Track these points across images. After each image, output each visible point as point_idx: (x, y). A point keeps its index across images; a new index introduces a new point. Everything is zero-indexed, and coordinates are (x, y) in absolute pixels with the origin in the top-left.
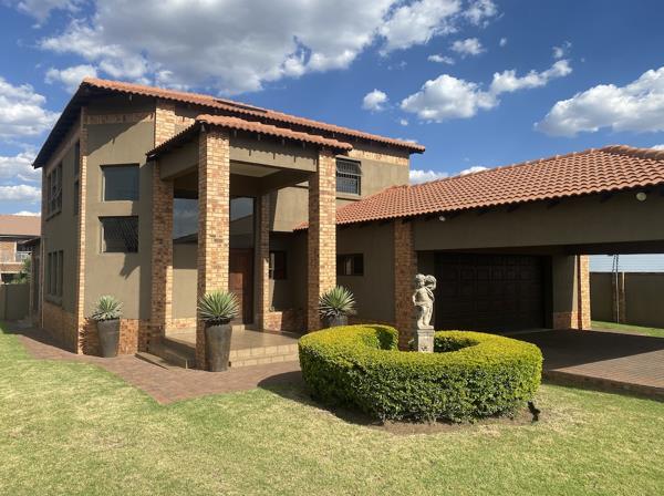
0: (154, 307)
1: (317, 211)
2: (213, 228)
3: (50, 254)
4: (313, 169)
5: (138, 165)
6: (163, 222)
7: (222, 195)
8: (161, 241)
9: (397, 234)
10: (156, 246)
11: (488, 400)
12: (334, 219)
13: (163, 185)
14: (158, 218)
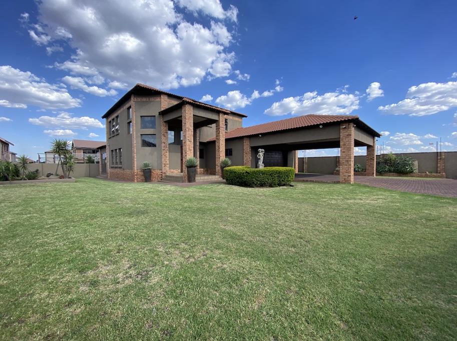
0: (163, 165)
1: (219, 133)
2: (188, 137)
3: (112, 151)
4: (218, 119)
5: (155, 116)
6: (165, 136)
7: (191, 126)
8: (164, 143)
9: (244, 141)
10: (163, 145)
11: (282, 181)
12: (224, 137)
13: (164, 124)
14: (163, 135)
